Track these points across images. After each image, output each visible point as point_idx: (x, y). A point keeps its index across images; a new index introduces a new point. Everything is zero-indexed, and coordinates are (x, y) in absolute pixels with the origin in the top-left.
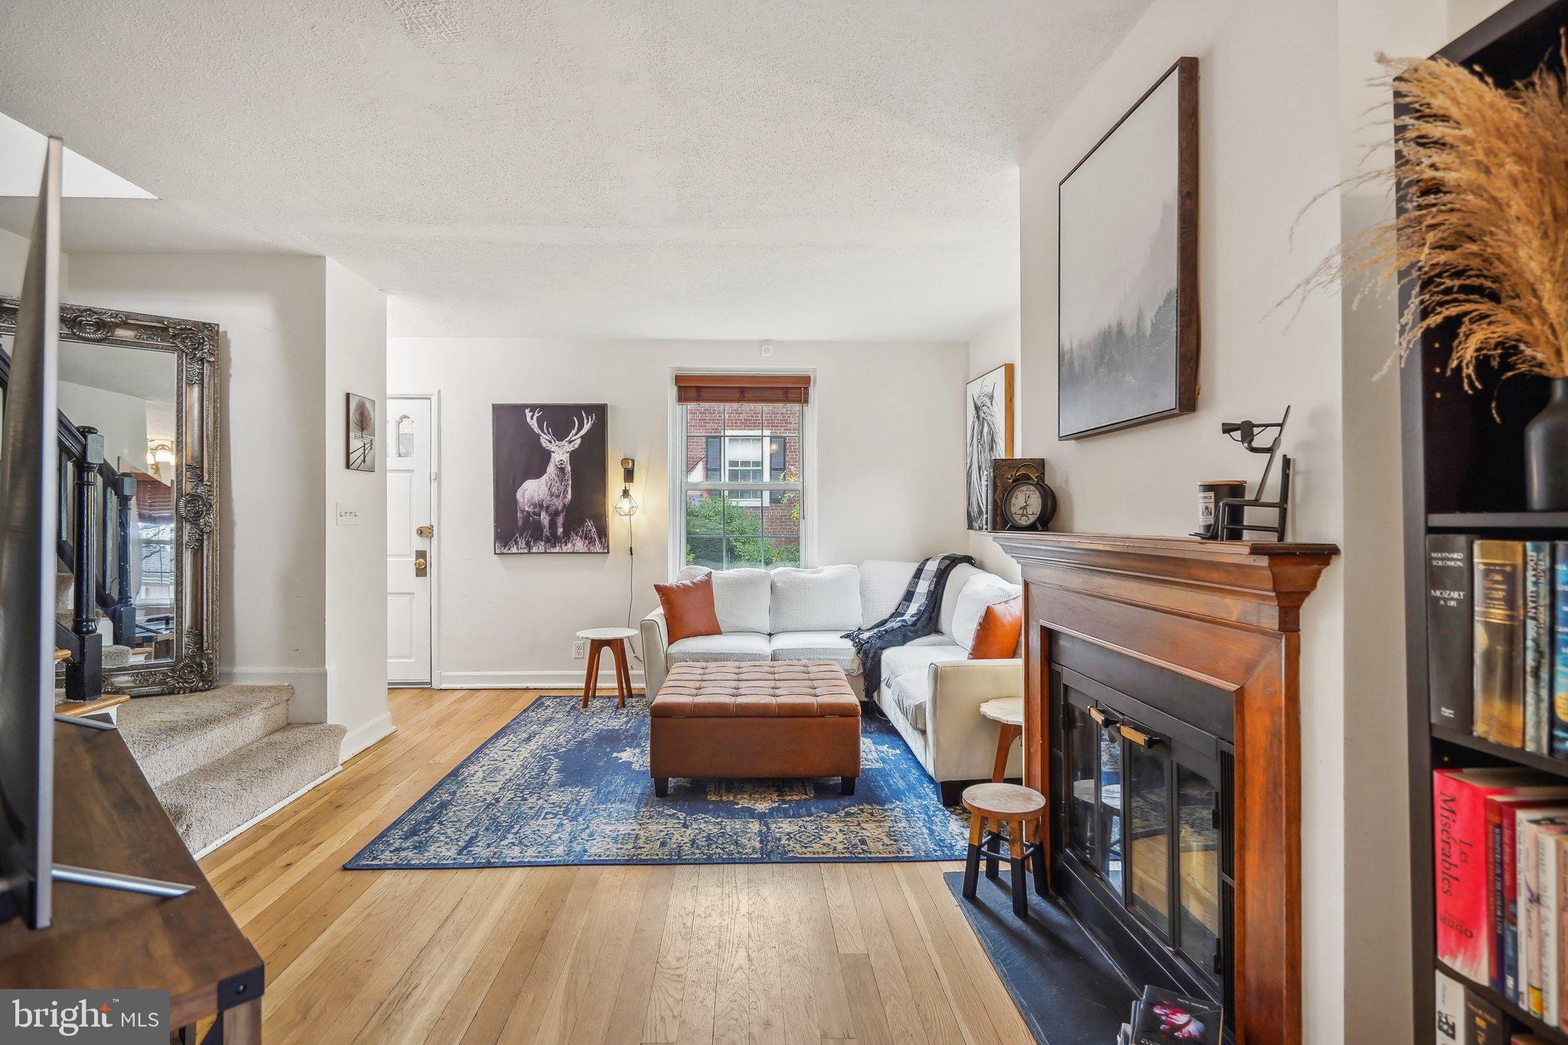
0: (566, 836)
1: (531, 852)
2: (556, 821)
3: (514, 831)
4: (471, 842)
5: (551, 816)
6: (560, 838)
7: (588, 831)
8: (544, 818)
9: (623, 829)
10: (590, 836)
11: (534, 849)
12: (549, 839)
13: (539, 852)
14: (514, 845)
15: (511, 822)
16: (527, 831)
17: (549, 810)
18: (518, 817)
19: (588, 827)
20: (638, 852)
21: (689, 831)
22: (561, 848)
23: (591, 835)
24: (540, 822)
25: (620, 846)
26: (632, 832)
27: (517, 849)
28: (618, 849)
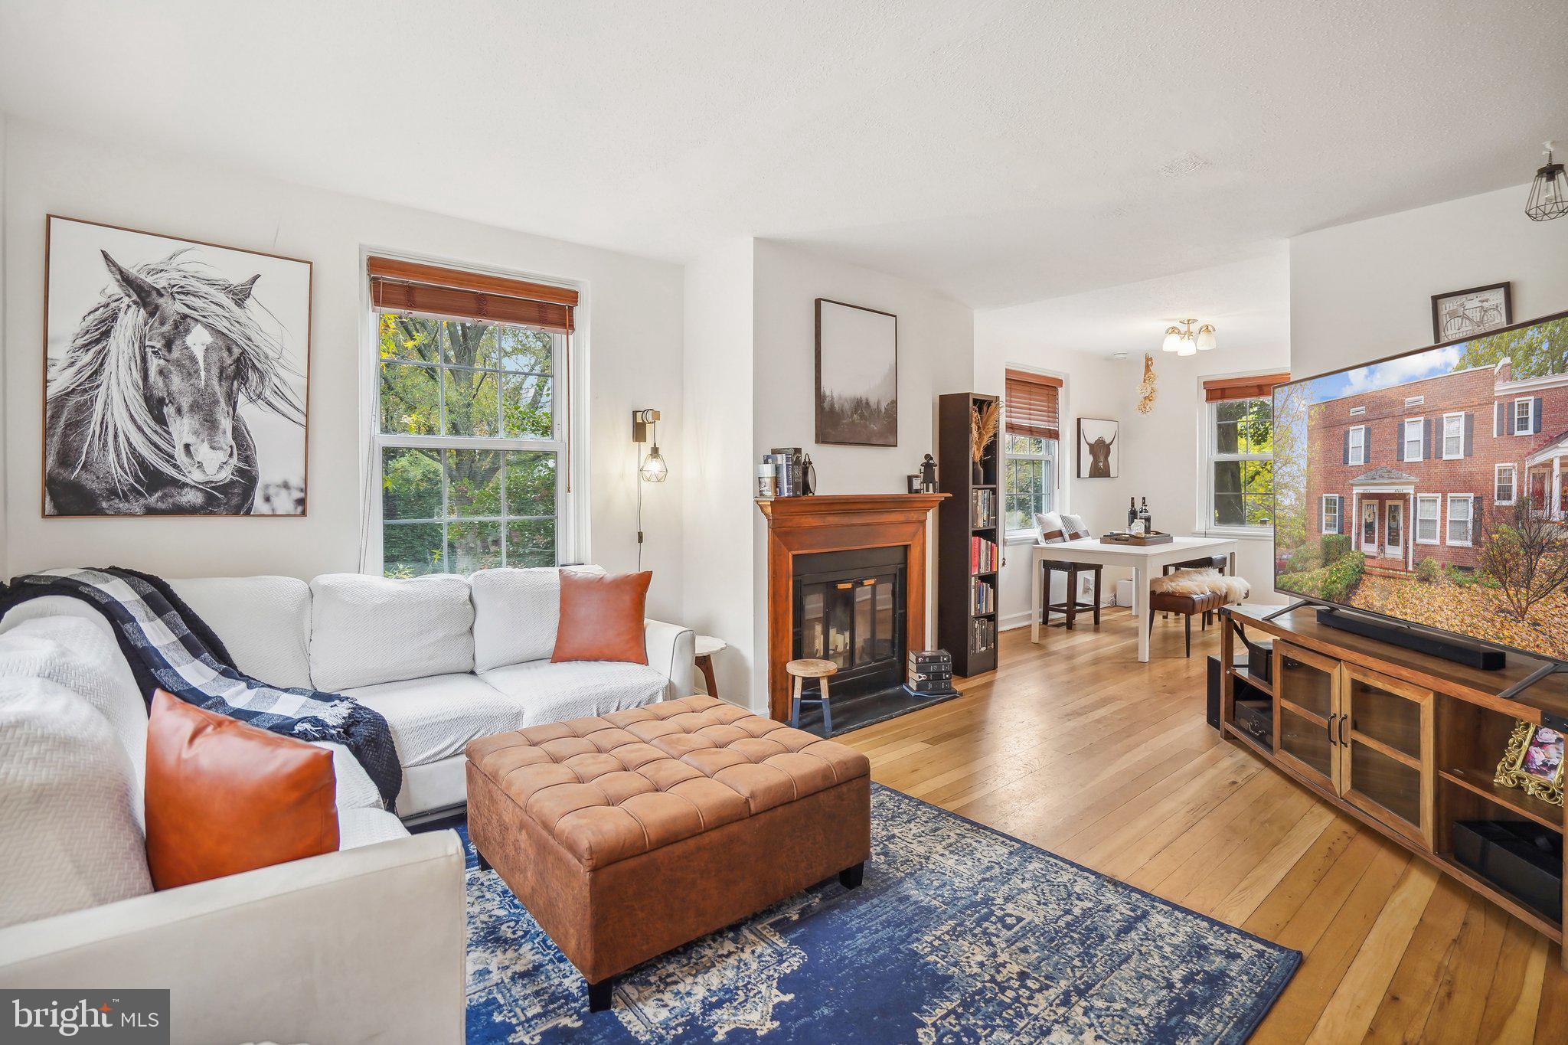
0: (1016, 881)
1: (1065, 877)
2: (1010, 908)
3: (1069, 918)
4: (1127, 928)
5: (1009, 920)
6: (1023, 880)
7: (988, 874)
8: (1020, 919)
9: (950, 862)
10: (992, 868)
11: (1059, 880)
12: (1036, 884)
13: (1056, 873)
14: (1078, 894)
15: (1066, 936)
16: (1053, 910)
17: (1004, 931)
18: (1052, 941)
19: (984, 880)
20: (967, 832)
21: (896, 831)
22: (1031, 867)
23: (989, 868)
24: (1028, 916)
25: (974, 844)
26: (947, 853)
27: (1077, 889)
28: (980, 842)
